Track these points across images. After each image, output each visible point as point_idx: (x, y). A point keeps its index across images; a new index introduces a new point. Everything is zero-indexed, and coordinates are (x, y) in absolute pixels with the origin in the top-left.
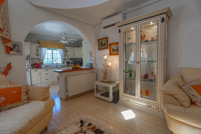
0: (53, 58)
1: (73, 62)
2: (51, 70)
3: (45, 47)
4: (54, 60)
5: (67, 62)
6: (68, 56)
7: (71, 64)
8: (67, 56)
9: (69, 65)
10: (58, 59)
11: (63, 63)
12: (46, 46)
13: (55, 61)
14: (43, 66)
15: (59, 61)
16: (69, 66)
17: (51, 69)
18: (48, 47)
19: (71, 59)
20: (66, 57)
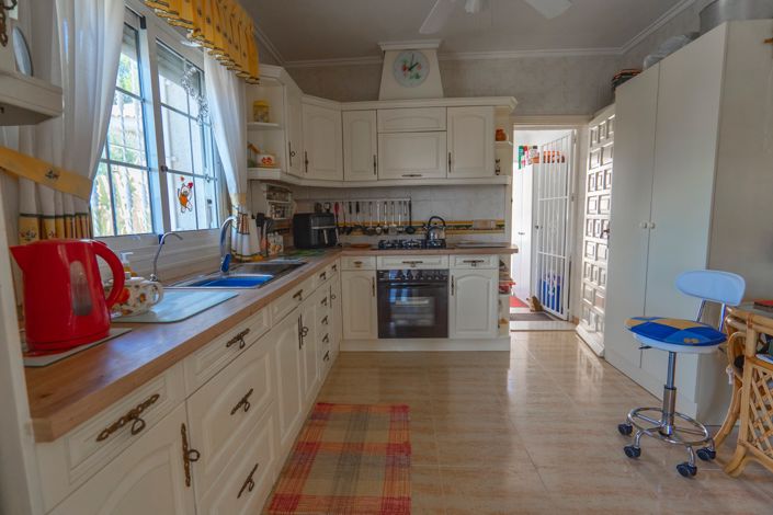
0: (163, 169)
5: (260, 221)
8: (273, 160)
11: (246, 224)
15: (210, 209)
16: (267, 254)
20: (256, 165)
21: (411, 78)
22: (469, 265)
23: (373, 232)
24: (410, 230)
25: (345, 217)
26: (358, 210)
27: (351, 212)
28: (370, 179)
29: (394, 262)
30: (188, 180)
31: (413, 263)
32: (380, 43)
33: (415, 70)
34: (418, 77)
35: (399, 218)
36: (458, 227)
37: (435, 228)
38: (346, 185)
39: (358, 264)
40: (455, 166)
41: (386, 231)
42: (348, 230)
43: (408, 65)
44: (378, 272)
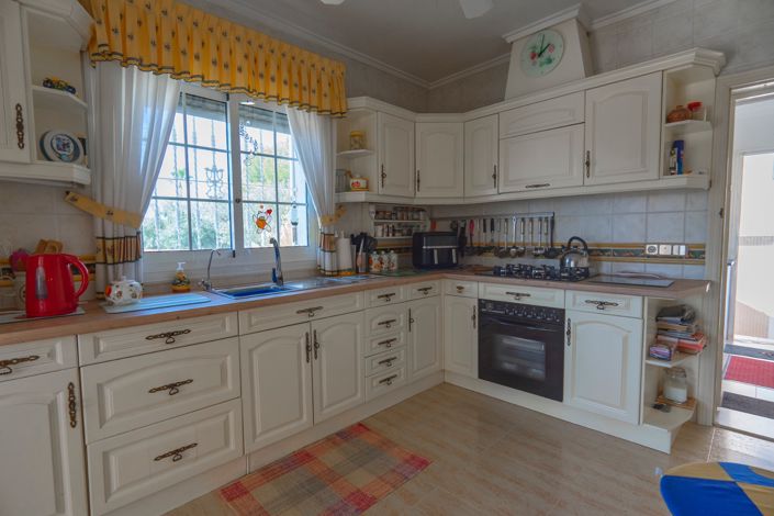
0: (238, 201)
1: (398, 236)
2: (229, 329)
3: (159, 69)
4: (249, 212)
5: (355, 240)
6: (367, 188)
7: (385, 257)
8: (363, 183)
9: (369, 262)
10: (287, 214)
11: (329, 243)
12: (167, 59)
13: (261, 223)
14: (125, 287)
15: (295, 229)
16: (368, 270)
17: (229, 319)
18: (196, 68)
19: (382, 212)
20: (348, 189)
21: (541, 65)
22: (593, 308)
23: (506, 254)
24: (551, 253)
25: (480, 237)
26: (492, 229)
27: (485, 231)
28: (491, 194)
29: (499, 291)
30: (266, 207)
31: (518, 295)
32: (503, 36)
33: (546, 54)
34: (550, 61)
35: (539, 238)
36: (620, 253)
37: (575, 252)
38: (467, 202)
39: (460, 288)
40: (596, 169)
41: (520, 254)
42: (481, 251)
43: (538, 51)
44: (480, 300)
